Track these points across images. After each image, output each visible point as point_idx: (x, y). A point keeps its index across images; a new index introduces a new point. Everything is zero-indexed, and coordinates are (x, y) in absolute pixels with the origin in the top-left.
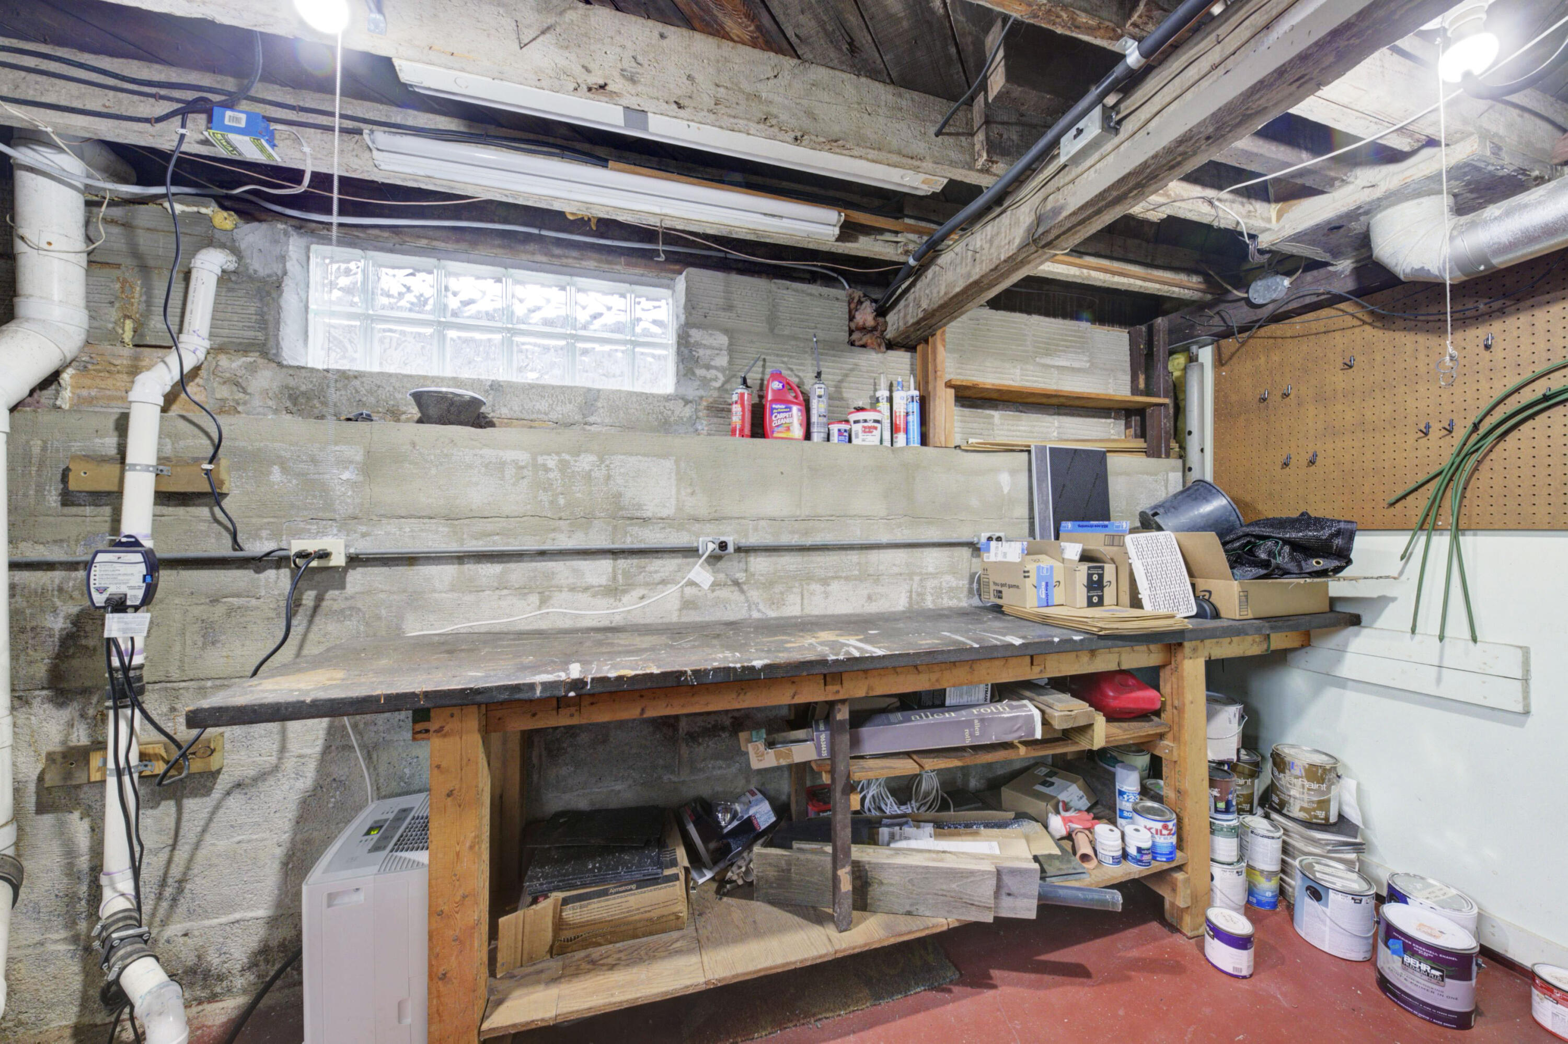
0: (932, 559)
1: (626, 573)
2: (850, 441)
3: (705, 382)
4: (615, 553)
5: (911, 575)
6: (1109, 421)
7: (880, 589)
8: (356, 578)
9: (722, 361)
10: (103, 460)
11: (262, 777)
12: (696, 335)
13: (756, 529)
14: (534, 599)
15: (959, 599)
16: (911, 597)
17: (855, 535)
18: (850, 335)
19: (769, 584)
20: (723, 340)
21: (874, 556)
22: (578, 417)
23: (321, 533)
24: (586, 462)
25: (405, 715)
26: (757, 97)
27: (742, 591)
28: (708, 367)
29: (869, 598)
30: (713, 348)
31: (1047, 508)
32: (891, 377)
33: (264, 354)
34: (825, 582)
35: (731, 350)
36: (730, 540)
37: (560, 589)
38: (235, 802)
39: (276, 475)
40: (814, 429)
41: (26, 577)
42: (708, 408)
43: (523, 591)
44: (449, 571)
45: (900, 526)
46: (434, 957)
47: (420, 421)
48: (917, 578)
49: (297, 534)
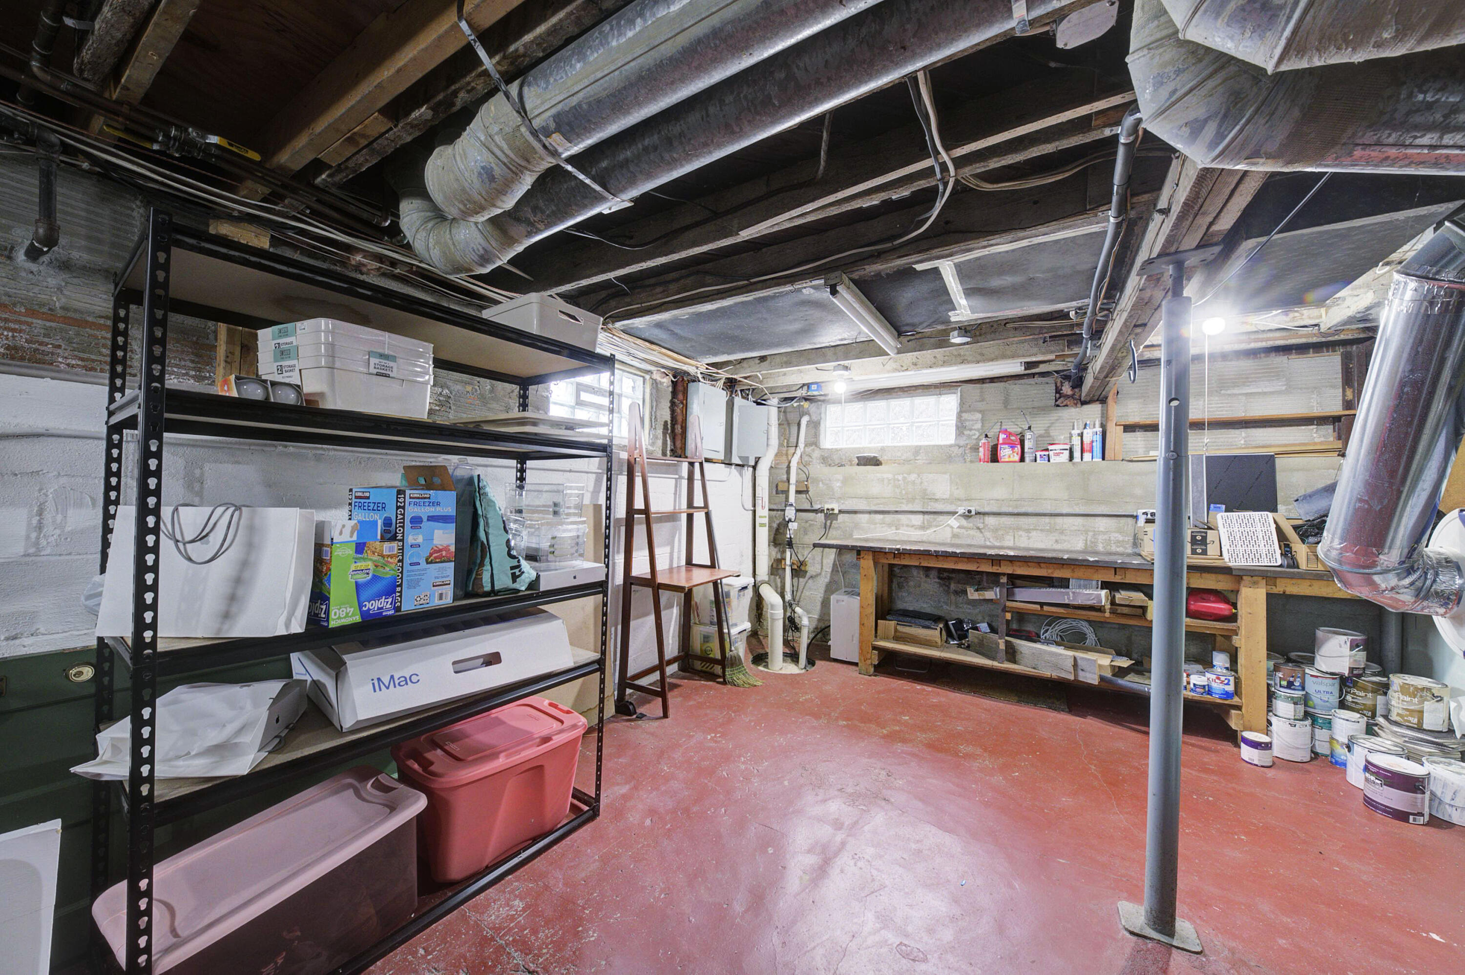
0: (1102, 524)
1: (928, 521)
2: (1049, 461)
3: (969, 437)
4: (924, 513)
5: (1086, 532)
6: (1311, 427)
7: (1064, 537)
8: (840, 517)
9: (978, 425)
10: (784, 482)
11: (817, 575)
12: (965, 416)
13: (988, 504)
14: (894, 528)
15: (1126, 548)
16: (1086, 544)
17: (1048, 508)
18: (1056, 401)
19: (995, 530)
20: (979, 416)
21: (1059, 520)
22: (912, 458)
23: (831, 503)
24: (913, 477)
25: (855, 552)
26: (960, 355)
27: (981, 532)
28: (971, 430)
29: (1057, 541)
30: (973, 420)
31: (1202, 495)
32: (1085, 420)
33: (816, 446)
34: (1028, 531)
35: (983, 420)
36: (973, 509)
37: (903, 525)
38: (810, 581)
39: (821, 485)
40: (1026, 455)
41: (772, 513)
42: (971, 448)
43: (890, 525)
44: (867, 516)
45: (1078, 504)
46: (861, 618)
47: (858, 465)
48: (1091, 534)
49: (826, 502)
